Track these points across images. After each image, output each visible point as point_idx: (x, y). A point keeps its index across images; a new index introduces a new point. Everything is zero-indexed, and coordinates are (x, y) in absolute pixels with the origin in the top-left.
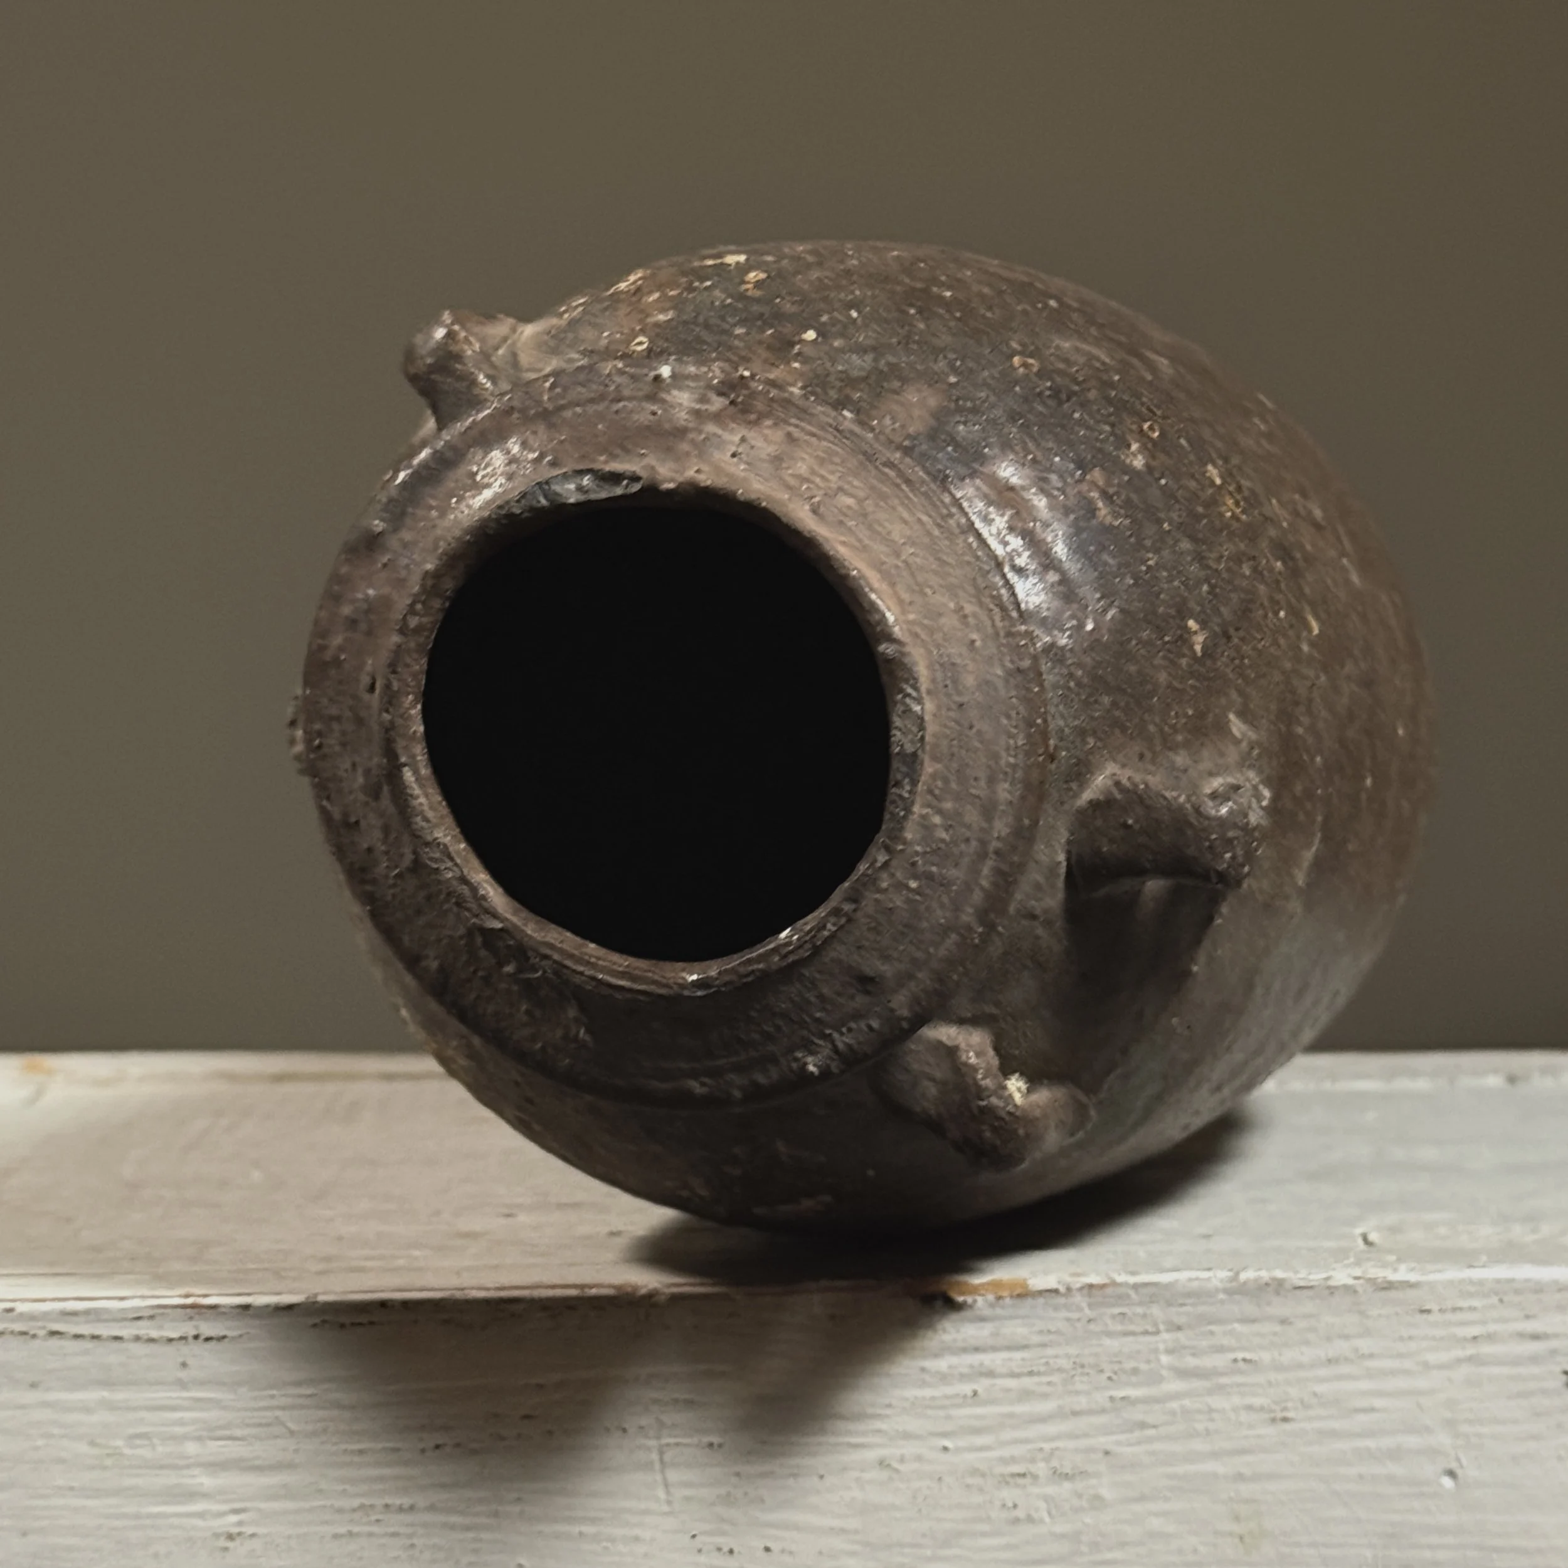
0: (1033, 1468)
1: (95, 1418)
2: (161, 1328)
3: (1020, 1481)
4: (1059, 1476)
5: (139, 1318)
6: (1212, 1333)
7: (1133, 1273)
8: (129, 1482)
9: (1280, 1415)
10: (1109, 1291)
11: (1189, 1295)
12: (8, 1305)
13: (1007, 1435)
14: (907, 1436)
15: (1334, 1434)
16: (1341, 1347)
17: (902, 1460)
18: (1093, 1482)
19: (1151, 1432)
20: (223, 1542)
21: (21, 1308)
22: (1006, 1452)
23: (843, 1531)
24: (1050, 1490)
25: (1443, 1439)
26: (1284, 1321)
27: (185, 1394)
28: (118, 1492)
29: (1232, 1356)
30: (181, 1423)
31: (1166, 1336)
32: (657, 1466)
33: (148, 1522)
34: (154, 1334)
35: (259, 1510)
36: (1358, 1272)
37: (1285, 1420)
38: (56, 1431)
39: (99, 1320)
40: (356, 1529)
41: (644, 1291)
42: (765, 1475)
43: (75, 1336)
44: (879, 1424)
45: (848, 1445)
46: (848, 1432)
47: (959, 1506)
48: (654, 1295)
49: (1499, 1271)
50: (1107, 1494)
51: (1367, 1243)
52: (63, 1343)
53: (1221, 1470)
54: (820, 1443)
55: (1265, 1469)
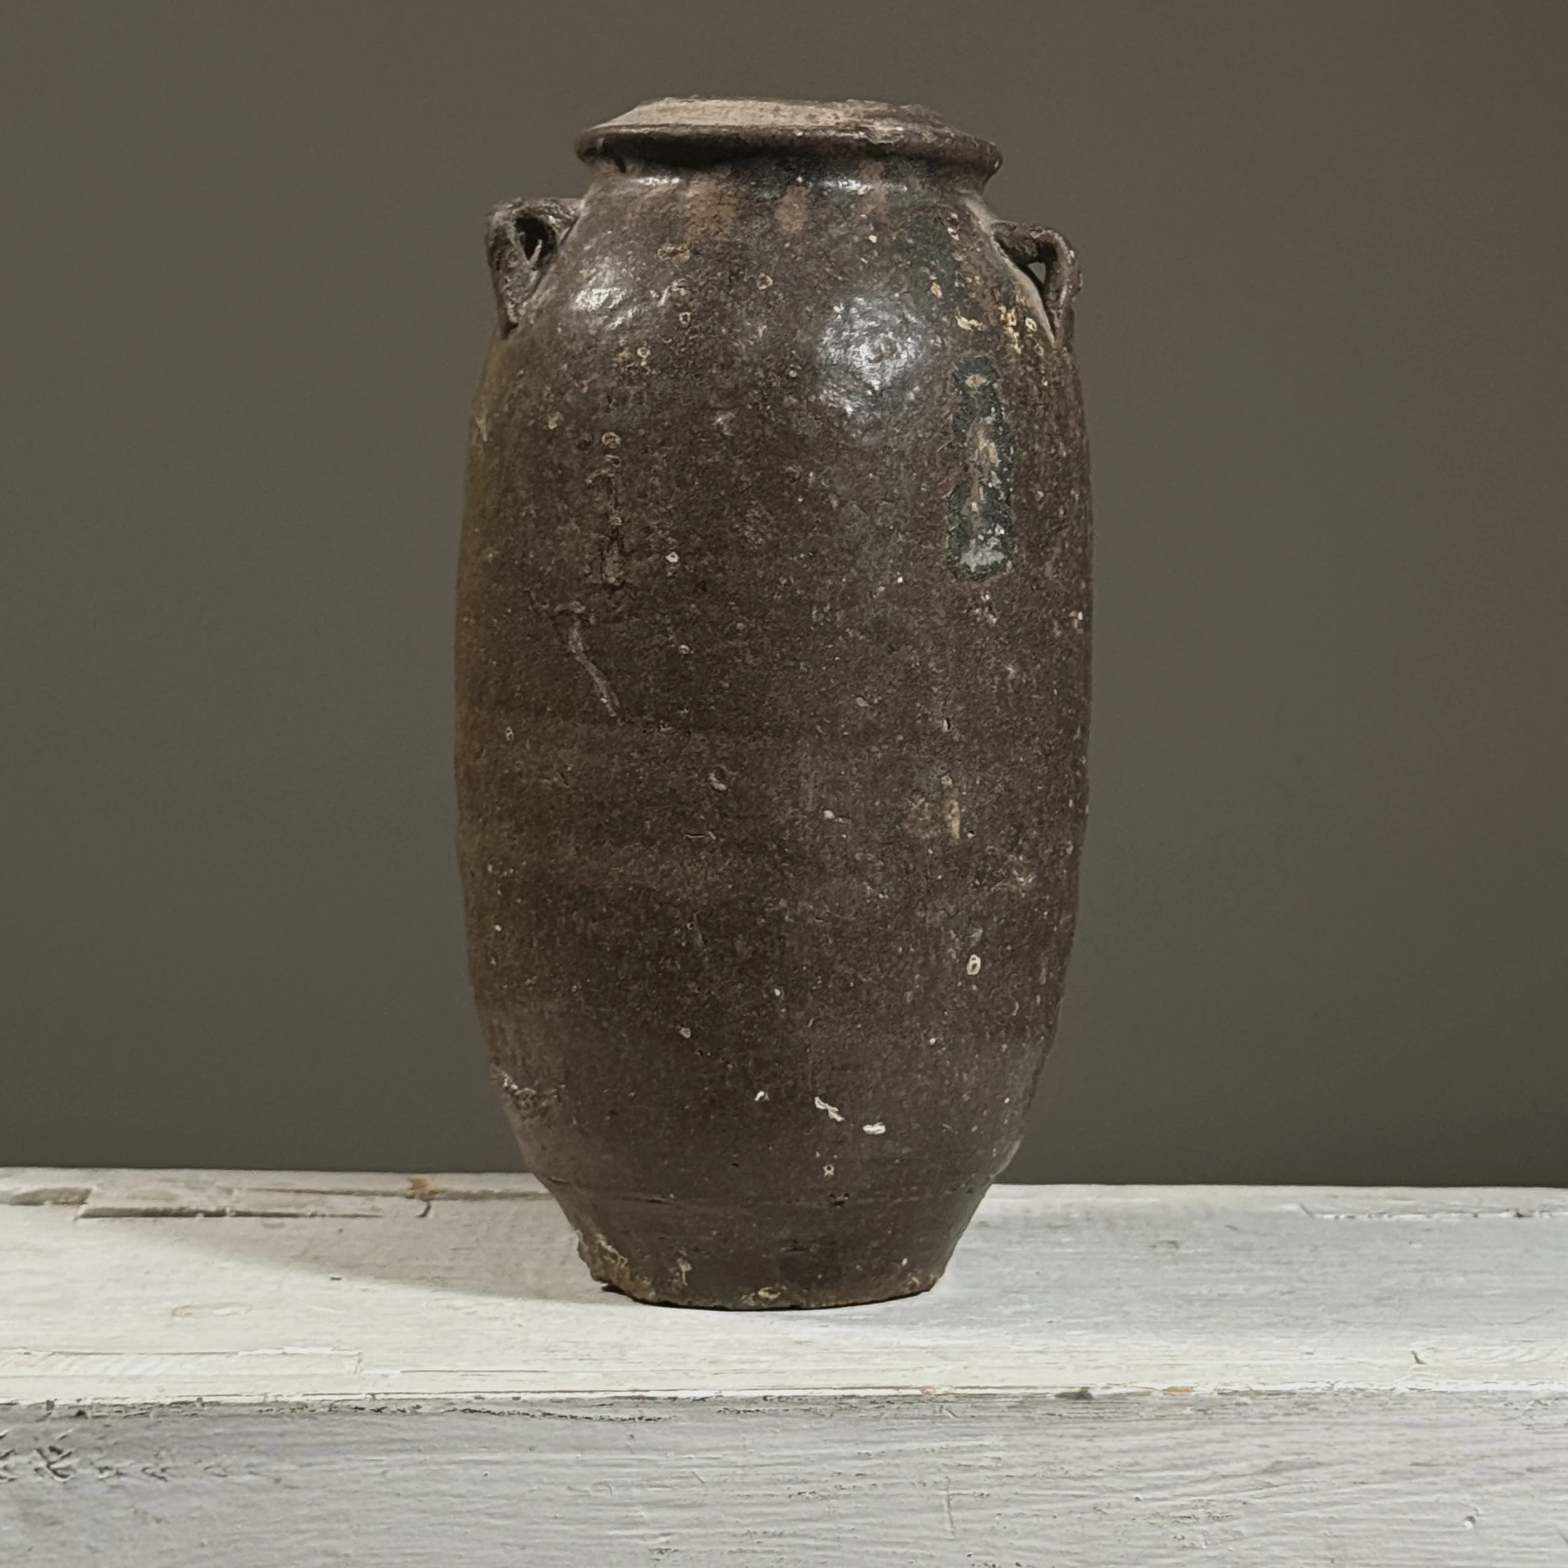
0: (1195, 1512)
1: (572, 1471)
2: (617, 1412)
3: (1187, 1521)
4: (1212, 1518)
5: (602, 1405)
7: (1267, 1385)
8: (593, 1514)
9: (1359, 1479)
12: (516, 1395)
13: (1179, 1491)
14: (1113, 1491)
17: (1109, 1506)
18: (1236, 1522)
19: (1275, 1489)
20: (656, 1555)
21: (524, 1397)
22: (1178, 1502)
23: (1069, 1553)
24: (1205, 1528)
25: (1467, 1496)
27: (633, 1456)
28: (586, 1521)
30: (629, 1475)
32: (946, 1508)
33: (607, 1541)
34: (612, 1416)
35: (680, 1534)
36: (1412, 1385)
38: (545, 1480)
39: (579, 1407)
40: (743, 1548)
41: (939, 1392)
42: (1017, 1515)
43: (561, 1416)
44: (1094, 1483)
45: (1074, 1496)
46: (1074, 1488)
47: (1146, 1537)
48: (946, 1394)
49: (1507, 1386)
50: (1244, 1531)
51: (1418, 1361)
52: (552, 1421)
53: (1320, 1515)
54: (1055, 1495)
55: (1349, 1515)
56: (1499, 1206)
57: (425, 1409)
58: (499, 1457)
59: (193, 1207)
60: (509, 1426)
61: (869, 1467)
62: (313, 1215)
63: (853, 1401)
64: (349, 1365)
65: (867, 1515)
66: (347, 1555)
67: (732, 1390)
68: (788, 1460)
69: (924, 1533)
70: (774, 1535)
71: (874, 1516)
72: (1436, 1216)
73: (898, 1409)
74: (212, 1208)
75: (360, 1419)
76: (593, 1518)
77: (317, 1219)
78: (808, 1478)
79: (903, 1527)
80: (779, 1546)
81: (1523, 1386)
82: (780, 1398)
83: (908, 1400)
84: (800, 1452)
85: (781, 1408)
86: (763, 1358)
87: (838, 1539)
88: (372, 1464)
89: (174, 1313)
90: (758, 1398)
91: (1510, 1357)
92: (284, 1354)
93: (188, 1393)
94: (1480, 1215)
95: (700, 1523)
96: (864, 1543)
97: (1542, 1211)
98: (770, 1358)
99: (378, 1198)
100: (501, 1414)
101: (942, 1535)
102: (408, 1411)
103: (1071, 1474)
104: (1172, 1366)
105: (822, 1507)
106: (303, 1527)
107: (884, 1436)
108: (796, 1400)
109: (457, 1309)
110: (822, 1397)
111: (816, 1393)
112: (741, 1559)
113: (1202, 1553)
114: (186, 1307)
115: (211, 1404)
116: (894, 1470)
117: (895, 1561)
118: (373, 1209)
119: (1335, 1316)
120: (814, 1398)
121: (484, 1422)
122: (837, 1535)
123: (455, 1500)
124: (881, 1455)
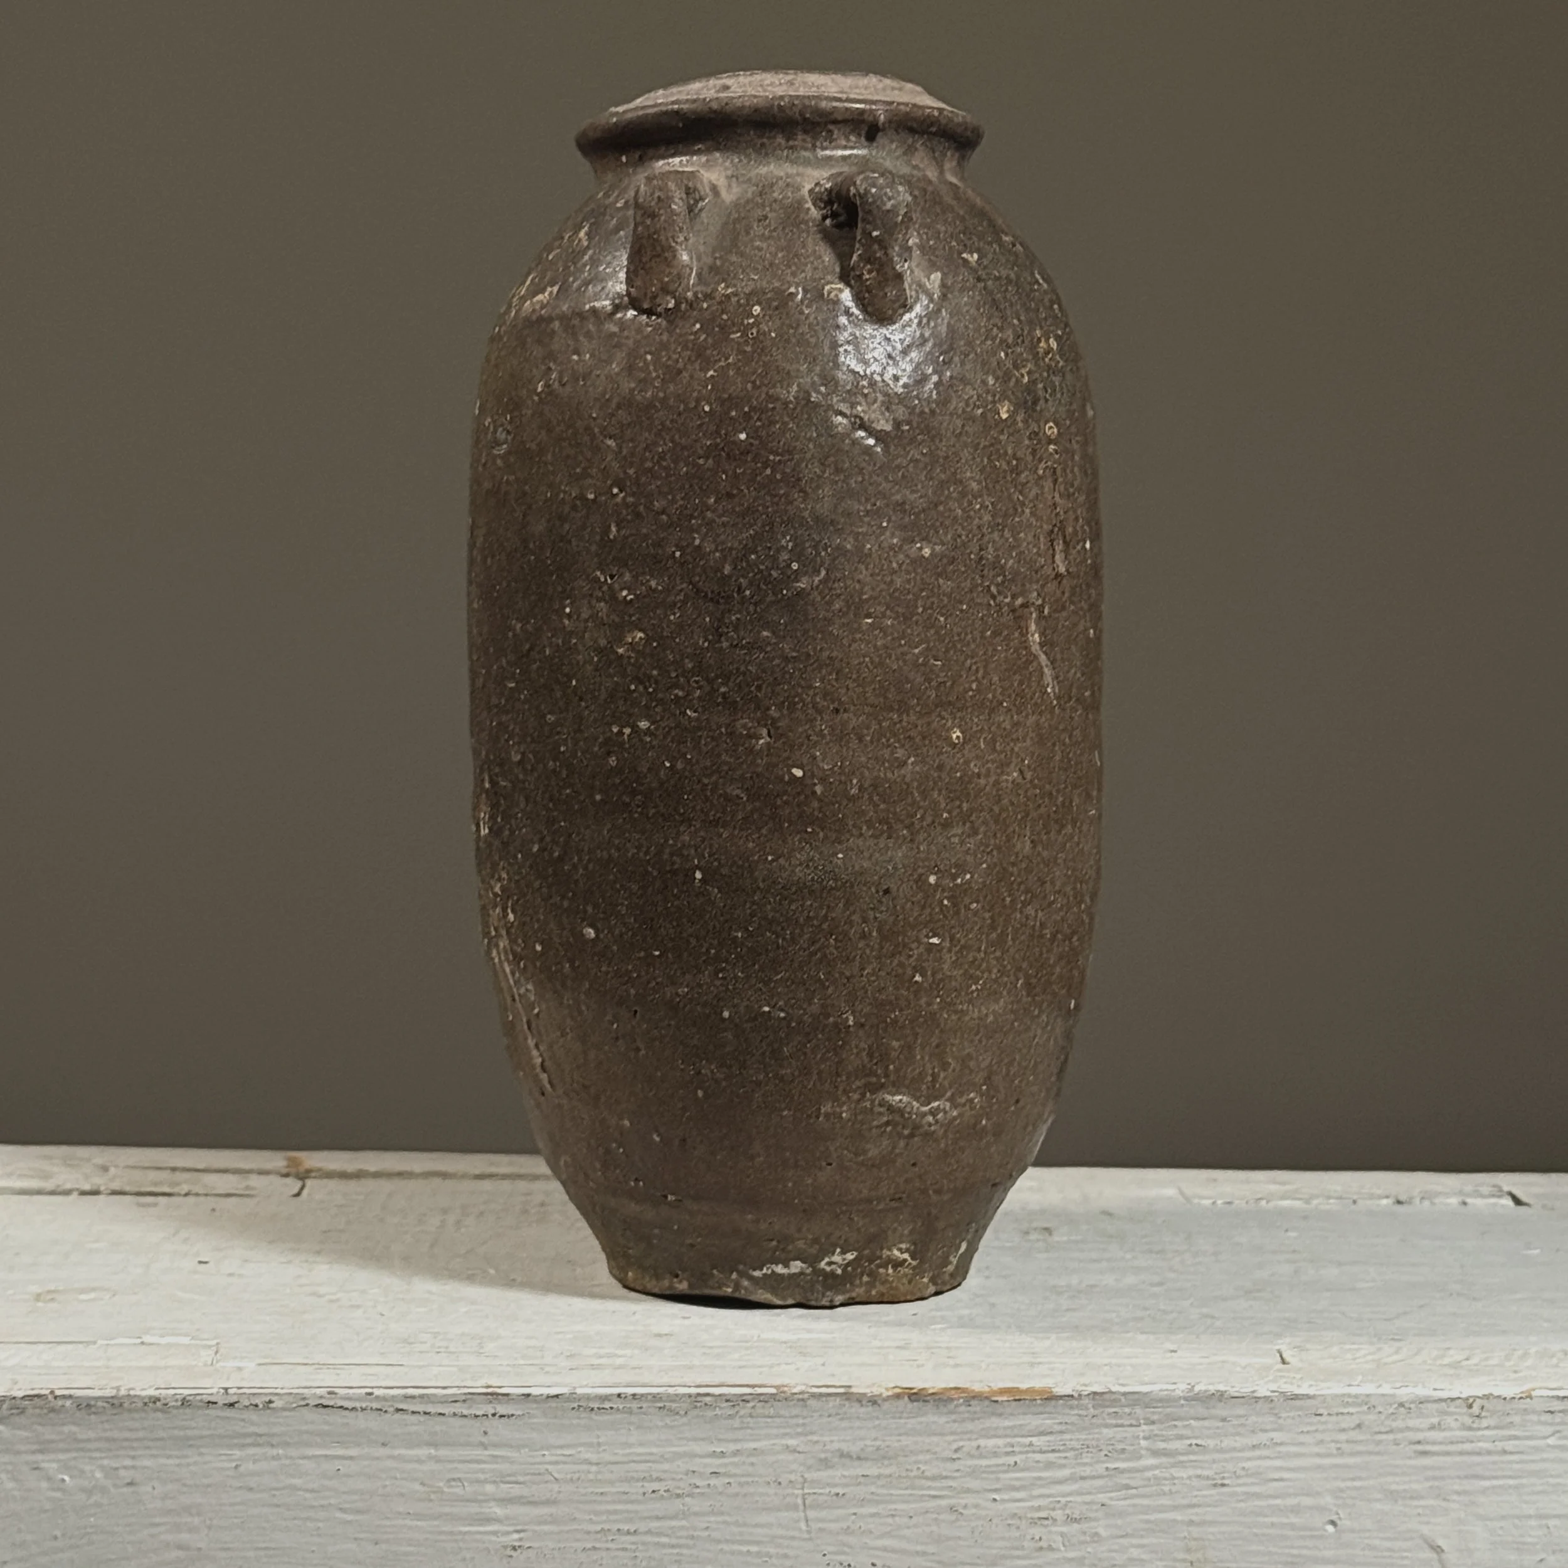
0: (1053, 1514)
1: (425, 1467)
2: (470, 1407)
3: (1046, 1522)
4: (1071, 1520)
5: (456, 1401)
6: (1175, 1426)
7: (1123, 1385)
8: (447, 1510)
9: (1220, 1482)
10: (1107, 1396)
11: (1161, 1400)
12: (369, 1390)
13: (1036, 1492)
14: (968, 1491)
15: (1257, 1496)
16: (1263, 1438)
17: (965, 1507)
18: (1094, 1524)
19: (1134, 1491)
20: (509, 1552)
21: (377, 1392)
22: (1036, 1503)
23: (925, 1553)
24: (1064, 1529)
25: (1328, 1500)
26: (1224, 1420)
27: (487, 1453)
28: (439, 1516)
29: (1188, 1442)
30: (483, 1471)
31: (1144, 1427)
32: (801, 1507)
33: (460, 1537)
34: (465, 1412)
35: (535, 1531)
36: (1274, 1387)
37: (1223, 1485)
38: (398, 1476)
39: (433, 1403)
40: (598, 1545)
41: (795, 1391)
42: (873, 1515)
43: (413, 1412)
44: (950, 1483)
45: (929, 1496)
46: (929, 1488)
47: (1003, 1538)
48: (802, 1393)
49: (1368, 1389)
50: (1103, 1532)
51: (1284, 1362)
52: (405, 1417)
53: (1179, 1518)
54: (911, 1495)
55: (1209, 1518)
56: (1379, 1192)
57: (278, 1403)
58: (353, 1452)
59: (68, 1186)
60: (361, 1421)
61: (726, 1465)
62: (186, 1195)
63: (708, 1399)
64: (207, 1356)
65: (722, 1514)
66: (200, 1549)
67: (586, 1386)
68: (643, 1458)
69: (781, 1532)
70: (628, 1533)
71: (729, 1514)
72: (1315, 1202)
73: (753, 1407)
74: (87, 1187)
75: (212, 1412)
76: (447, 1514)
77: (191, 1200)
78: (663, 1476)
79: (756, 1526)
80: (633, 1543)
81: (1386, 1389)
82: (634, 1395)
83: (764, 1399)
84: (654, 1450)
85: (635, 1405)
86: (620, 1352)
87: (693, 1537)
88: (223, 1458)
89: (38, 1297)
90: (612, 1395)
91: (1376, 1357)
92: (142, 1343)
93: (42, 1385)
94: (1360, 1202)
95: (554, 1520)
96: (719, 1542)
97: (1423, 1198)
98: (628, 1352)
99: (254, 1177)
100: (353, 1409)
101: (796, 1534)
102: (261, 1406)
103: (927, 1474)
104: (1032, 1365)
105: (678, 1504)
106: (157, 1520)
107: (739, 1434)
108: (650, 1397)
109: (320, 1296)
110: (677, 1395)
111: (671, 1391)
112: (595, 1556)
113: (1057, 1555)
114: (49, 1292)
115: (64, 1397)
116: (750, 1469)
117: (749, 1559)
118: (247, 1188)
119: (1205, 1310)
120: (669, 1395)
121: (337, 1417)
122: (691, 1533)
123: (308, 1495)
124: (736, 1453)
